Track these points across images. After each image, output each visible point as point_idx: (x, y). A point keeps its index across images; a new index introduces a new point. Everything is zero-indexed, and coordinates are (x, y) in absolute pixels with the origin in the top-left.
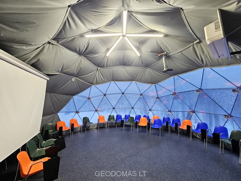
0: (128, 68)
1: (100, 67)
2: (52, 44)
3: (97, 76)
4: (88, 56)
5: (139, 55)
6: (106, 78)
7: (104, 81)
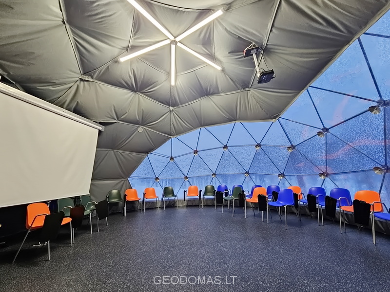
0: (216, 99)
1: (173, 106)
2: (86, 81)
3: (173, 121)
4: (145, 90)
5: (219, 68)
6: (188, 123)
7: (187, 128)
